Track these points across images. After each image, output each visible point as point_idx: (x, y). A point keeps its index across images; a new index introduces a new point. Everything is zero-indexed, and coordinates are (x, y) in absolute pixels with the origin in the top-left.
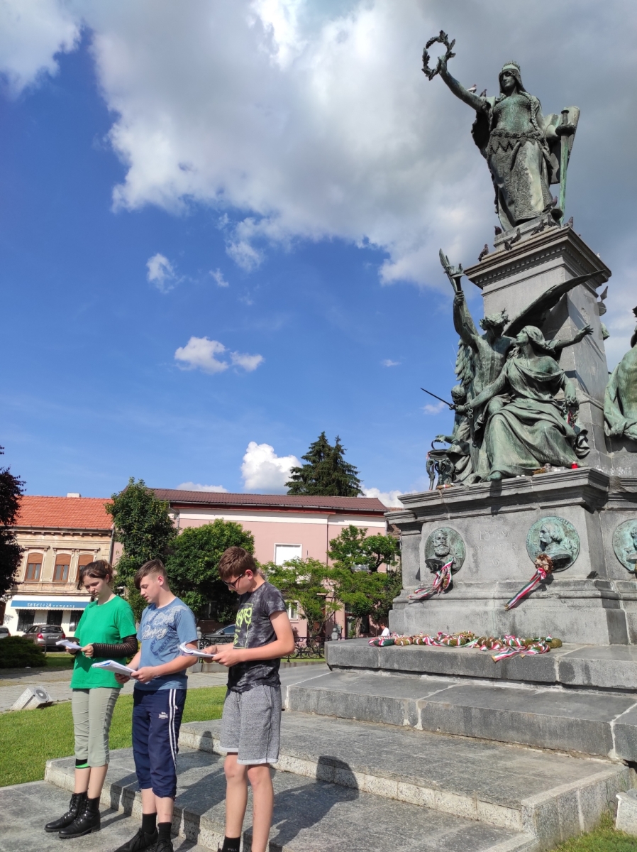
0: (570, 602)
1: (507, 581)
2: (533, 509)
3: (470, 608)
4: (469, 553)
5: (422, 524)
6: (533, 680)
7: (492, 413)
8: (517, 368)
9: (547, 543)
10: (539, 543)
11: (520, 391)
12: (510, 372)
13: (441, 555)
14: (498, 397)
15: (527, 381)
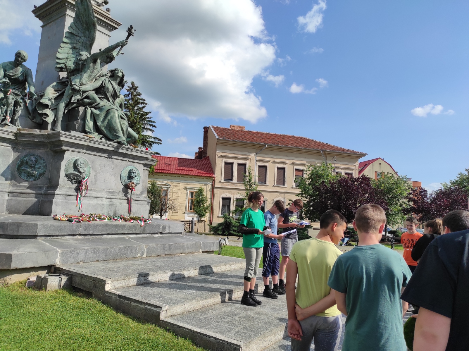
1: (109, 190)
2: (126, 161)
3: (94, 202)
4: (92, 174)
5: (64, 151)
6: (153, 232)
7: (94, 101)
8: (112, 86)
9: (133, 177)
10: (127, 176)
11: (109, 97)
12: (108, 85)
13: (82, 173)
14: (94, 92)
15: (113, 95)
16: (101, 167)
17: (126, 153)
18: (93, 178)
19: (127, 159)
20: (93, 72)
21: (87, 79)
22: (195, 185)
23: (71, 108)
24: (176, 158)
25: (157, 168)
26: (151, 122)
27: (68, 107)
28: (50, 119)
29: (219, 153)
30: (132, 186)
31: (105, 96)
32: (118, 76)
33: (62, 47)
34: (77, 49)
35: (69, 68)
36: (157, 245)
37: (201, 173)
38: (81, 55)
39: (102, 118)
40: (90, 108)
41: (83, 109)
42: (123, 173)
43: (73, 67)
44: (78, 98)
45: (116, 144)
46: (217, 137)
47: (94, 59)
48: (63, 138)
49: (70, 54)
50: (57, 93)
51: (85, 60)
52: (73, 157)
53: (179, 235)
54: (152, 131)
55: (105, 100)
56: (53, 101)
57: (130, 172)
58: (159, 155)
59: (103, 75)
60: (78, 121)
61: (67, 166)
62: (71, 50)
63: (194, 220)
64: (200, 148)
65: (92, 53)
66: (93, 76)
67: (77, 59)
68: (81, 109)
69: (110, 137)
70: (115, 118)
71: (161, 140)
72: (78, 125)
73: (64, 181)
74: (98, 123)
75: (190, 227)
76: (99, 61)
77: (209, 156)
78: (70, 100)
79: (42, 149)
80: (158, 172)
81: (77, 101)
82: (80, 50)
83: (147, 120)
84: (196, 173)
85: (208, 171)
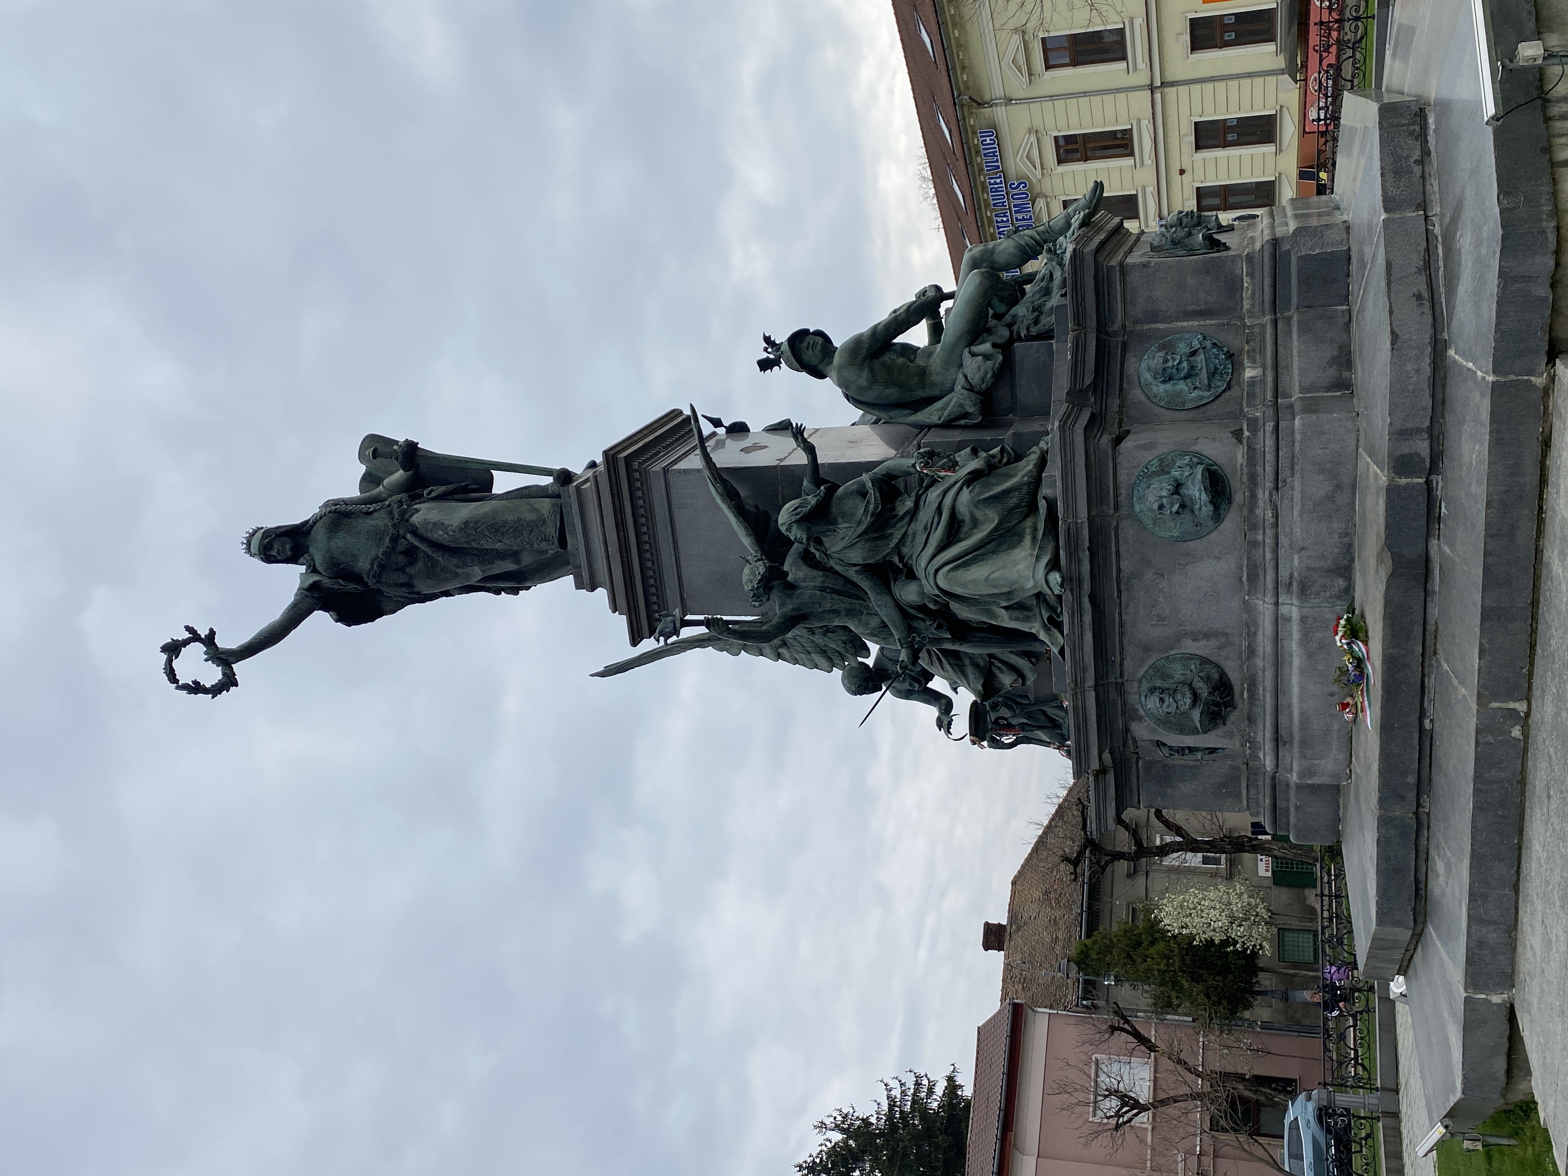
0: (1284, 473)
1: (1244, 578)
16: (1161, 618)
18: (1204, 642)
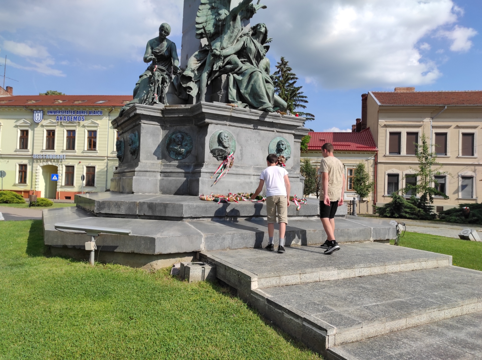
1: (257, 166)
2: (273, 131)
3: (242, 180)
4: (238, 149)
5: (208, 124)
6: (309, 215)
7: (236, 65)
8: (254, 45)
9: (283, 150)
10: (275, 150)
11: (252, 59)
12: (250, 45)
13: (227, 148)
14: (236, 56)
15: (257, 56)
16: (247, 141)
17: (272, 122)
18: (239, 153)
19: (275, 129)
20: (233, 32)
21: (227, 42)
22: (354, 161)
23: (213, 78)
24: (330, 133)
25: (310, 146)
26: (303, 97)
27: (211, 77)
28: (194, 93)
29: (382, 122)
30: (281, 161)
31: (248, 59)
32: (261, 32)
33: (200, 10)
34: (215, 8)
35: (209, 32)
36: (315, 231)
37: (360, 147)
38: (219, 14)
39: (245, 84)
40: (233, 74)
41: (226, 77)
42: (271, 146)
43: (213, 30)
44: (220, 65)
45: (261, 112)
46: (379, 104)
47: (233, 16)
48: (205, 109)
49: (209, 16)
50: (199, 63)
51: (225, 20)
52: (217, 130)
53: (341, 218)
54: (304, 107)
55: (248, 64)
56: (196, 72)
57: (279, 145)
58: (312, 132)
59: (245, 35)
60: (221, 91)
61: (211, 141)
62: (210, 10)
63: (355, 200)
64: (357, 120)
65: (231, 9)
66: (234, 37)
67: (216, 20)
68: (224, 77)
69: (255, 104)
70: (258, 82)
71: (313, 116)
72: (221, 96)
73: (209, 158)
74: (241, 91)
75: (351, 208)
76: (239, 17)
77: (369, 128)
78: (212, 68)
79: (187, 124)
80: (312, 150)
81: (219, 68)
82: (218, 9)
83: (298, 95)
84: (355, 147)
85: (369, 144)
